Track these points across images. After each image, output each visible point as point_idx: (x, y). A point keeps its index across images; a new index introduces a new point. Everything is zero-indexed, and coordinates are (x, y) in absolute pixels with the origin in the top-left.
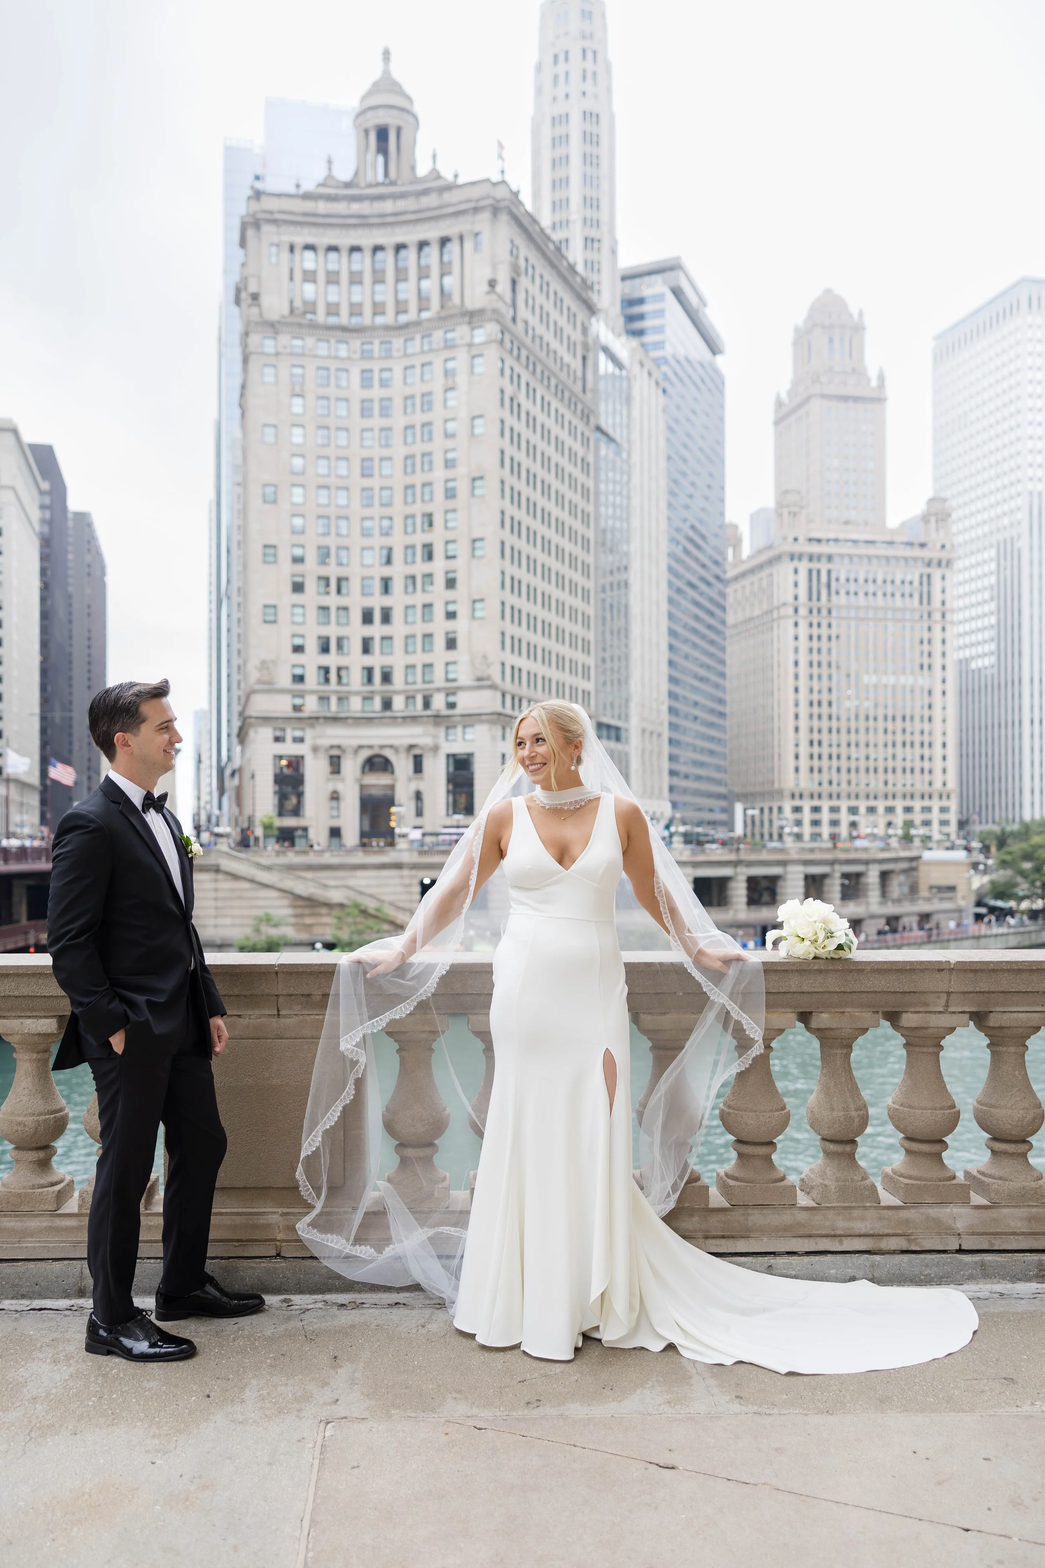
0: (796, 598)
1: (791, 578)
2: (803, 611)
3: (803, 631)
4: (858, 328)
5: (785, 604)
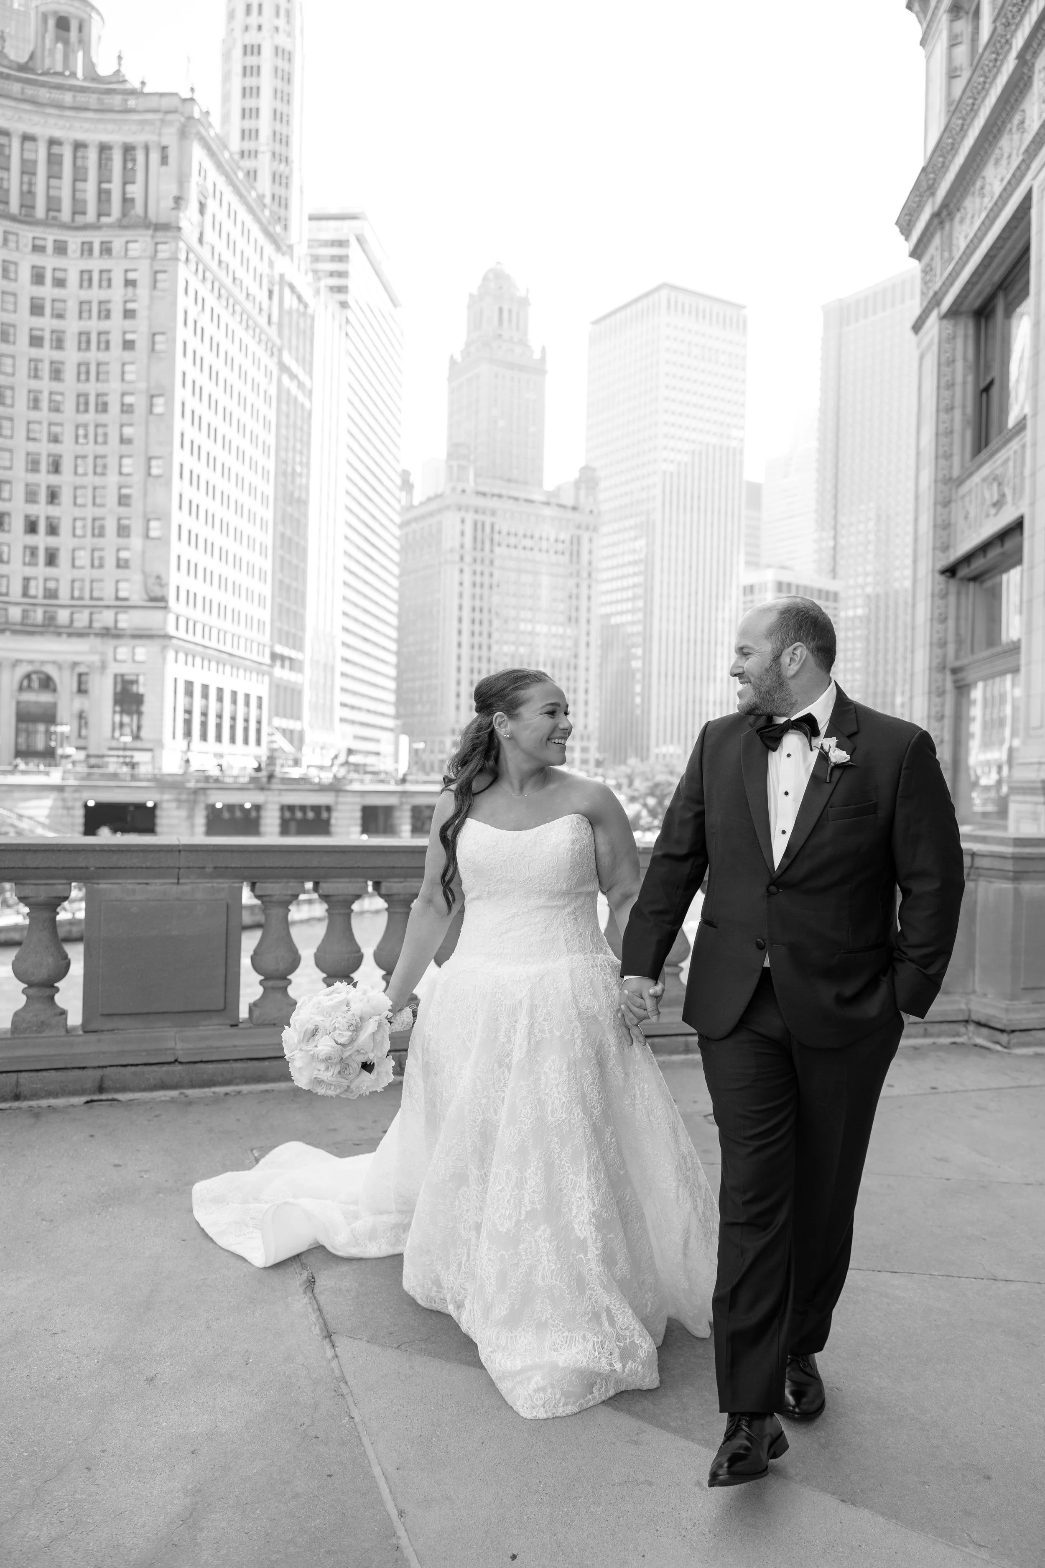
0: (462, 546)
1: (458, 527)
2: (468, 559)
3: (467, 578)
4: (524, 302)
5: (452, 551)
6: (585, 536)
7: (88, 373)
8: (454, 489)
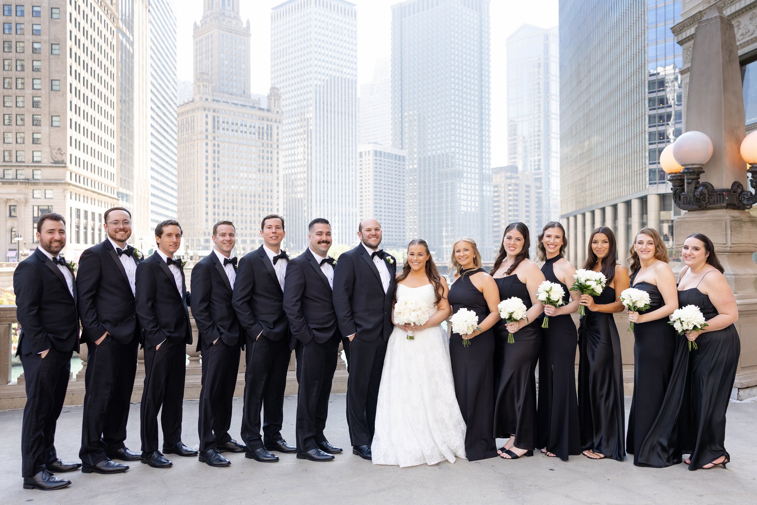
0: (207, 131)
1: (204, 119)
2: (210, 137)
3: (210, 148)
5: (201, 133)
6: (275, 126)
7: (10, 29)
8: (201, 98)
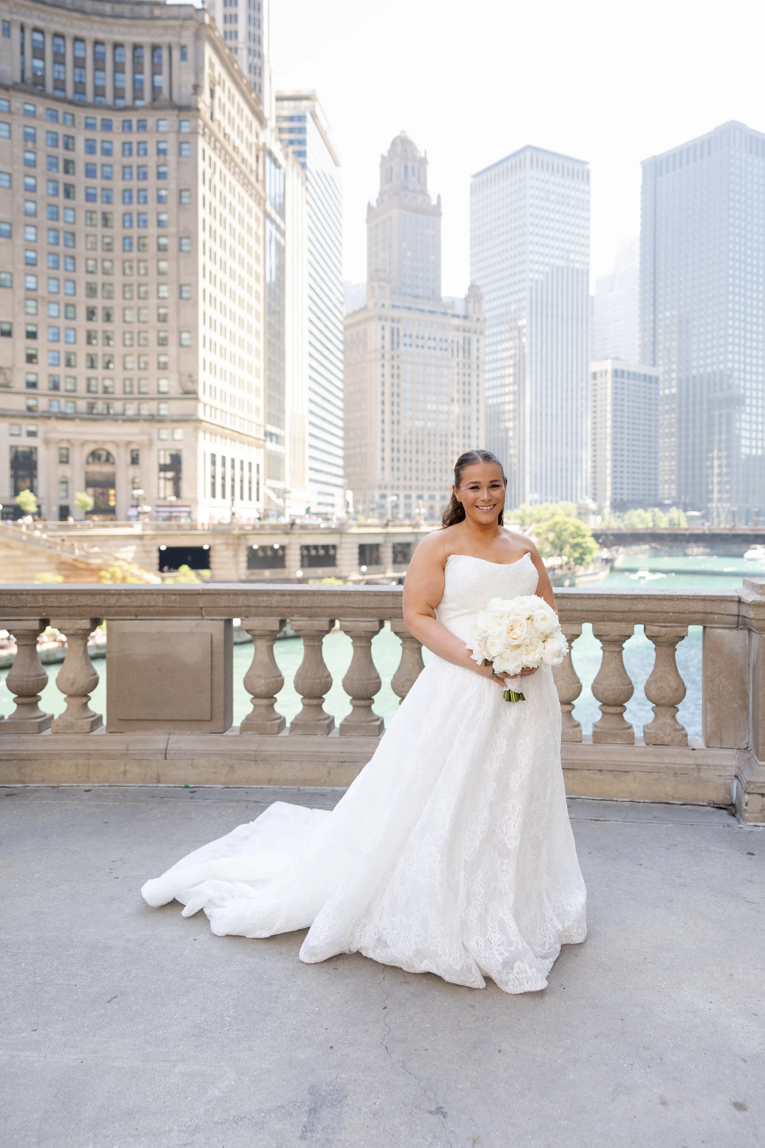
0: (383, 347)
1: (380, 333)
2: (388, 357)
3: (387, 371)
4: (423, 162)
5: (375, 351)
6: (474, 338)
7: (131, 221)
8: (376, 304)
